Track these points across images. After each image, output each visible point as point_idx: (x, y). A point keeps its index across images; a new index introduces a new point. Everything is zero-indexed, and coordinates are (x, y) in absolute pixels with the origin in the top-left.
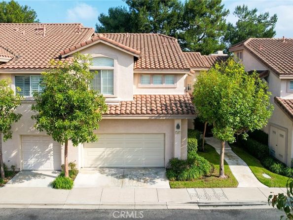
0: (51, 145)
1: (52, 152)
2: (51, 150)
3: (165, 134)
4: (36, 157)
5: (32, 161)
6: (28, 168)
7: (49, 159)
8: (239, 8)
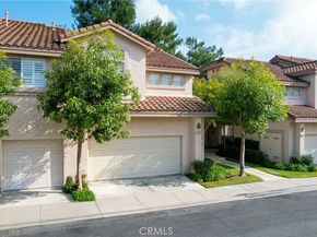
0: (49, 153)
1: (49, 164)
2: (47, 161)
3: (181, 137)
4: (25, 172)
5: (18, 178)
6: (13, 188)
7: (45, 172)
8: (189, 40)
